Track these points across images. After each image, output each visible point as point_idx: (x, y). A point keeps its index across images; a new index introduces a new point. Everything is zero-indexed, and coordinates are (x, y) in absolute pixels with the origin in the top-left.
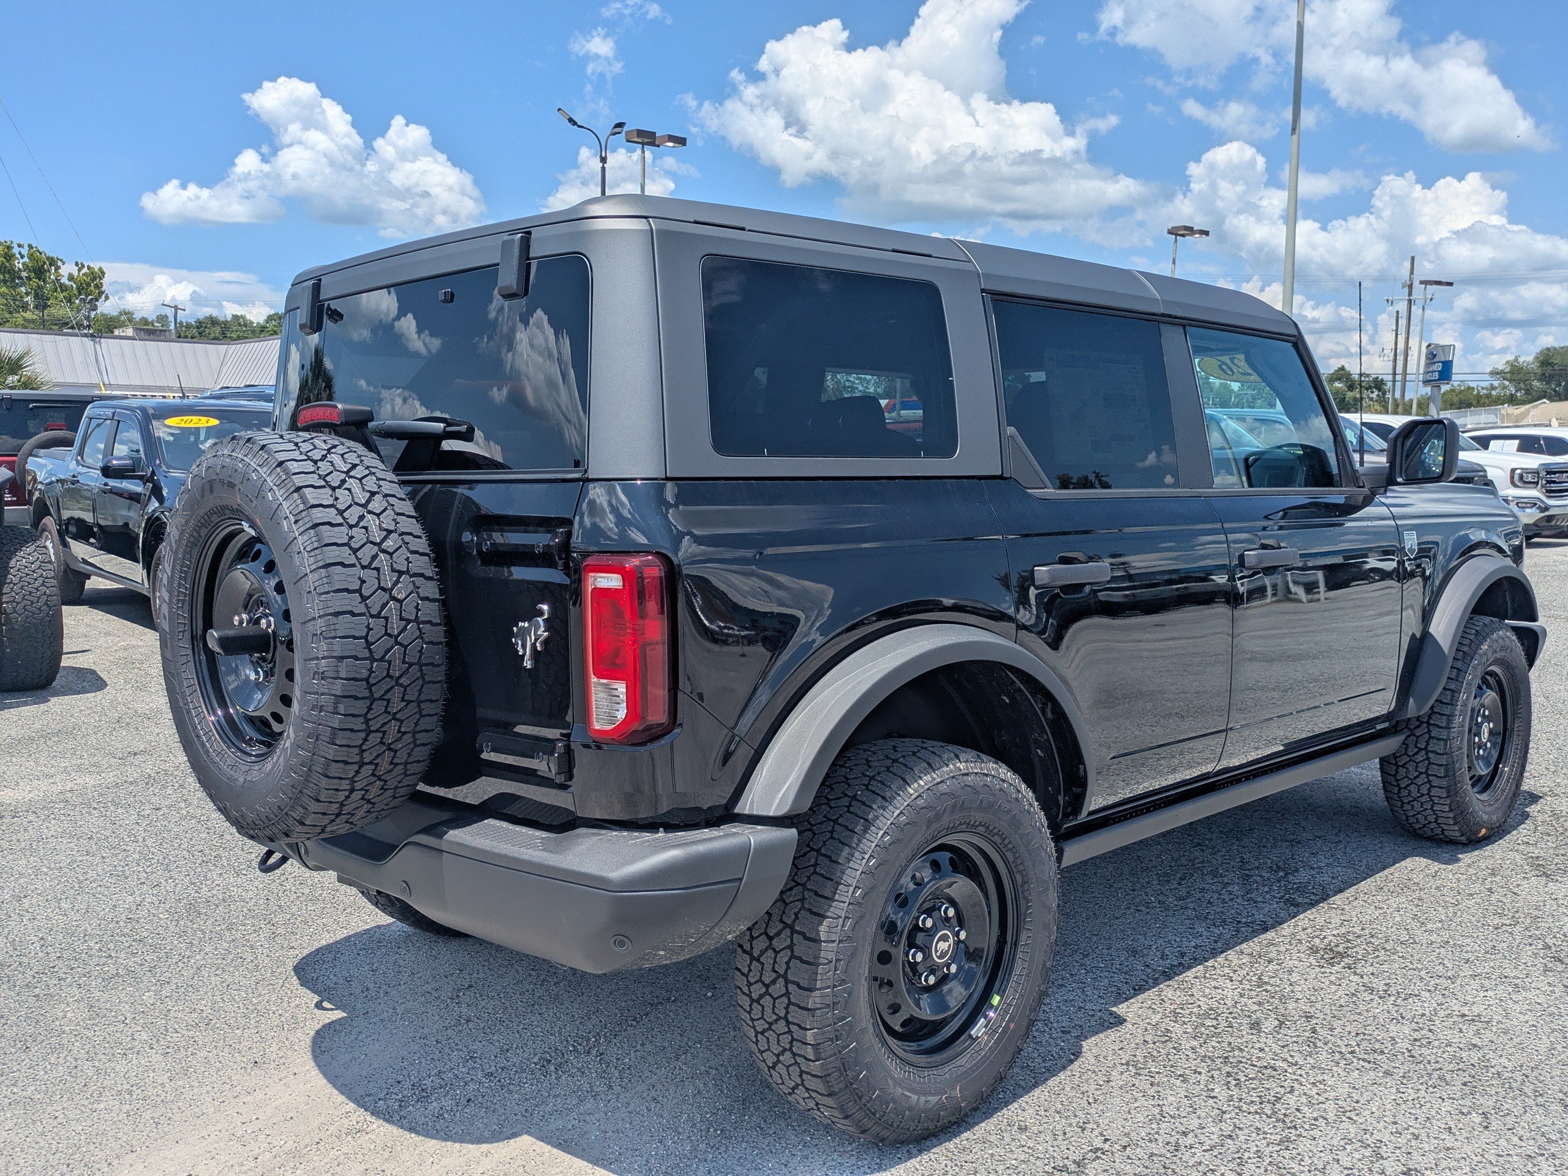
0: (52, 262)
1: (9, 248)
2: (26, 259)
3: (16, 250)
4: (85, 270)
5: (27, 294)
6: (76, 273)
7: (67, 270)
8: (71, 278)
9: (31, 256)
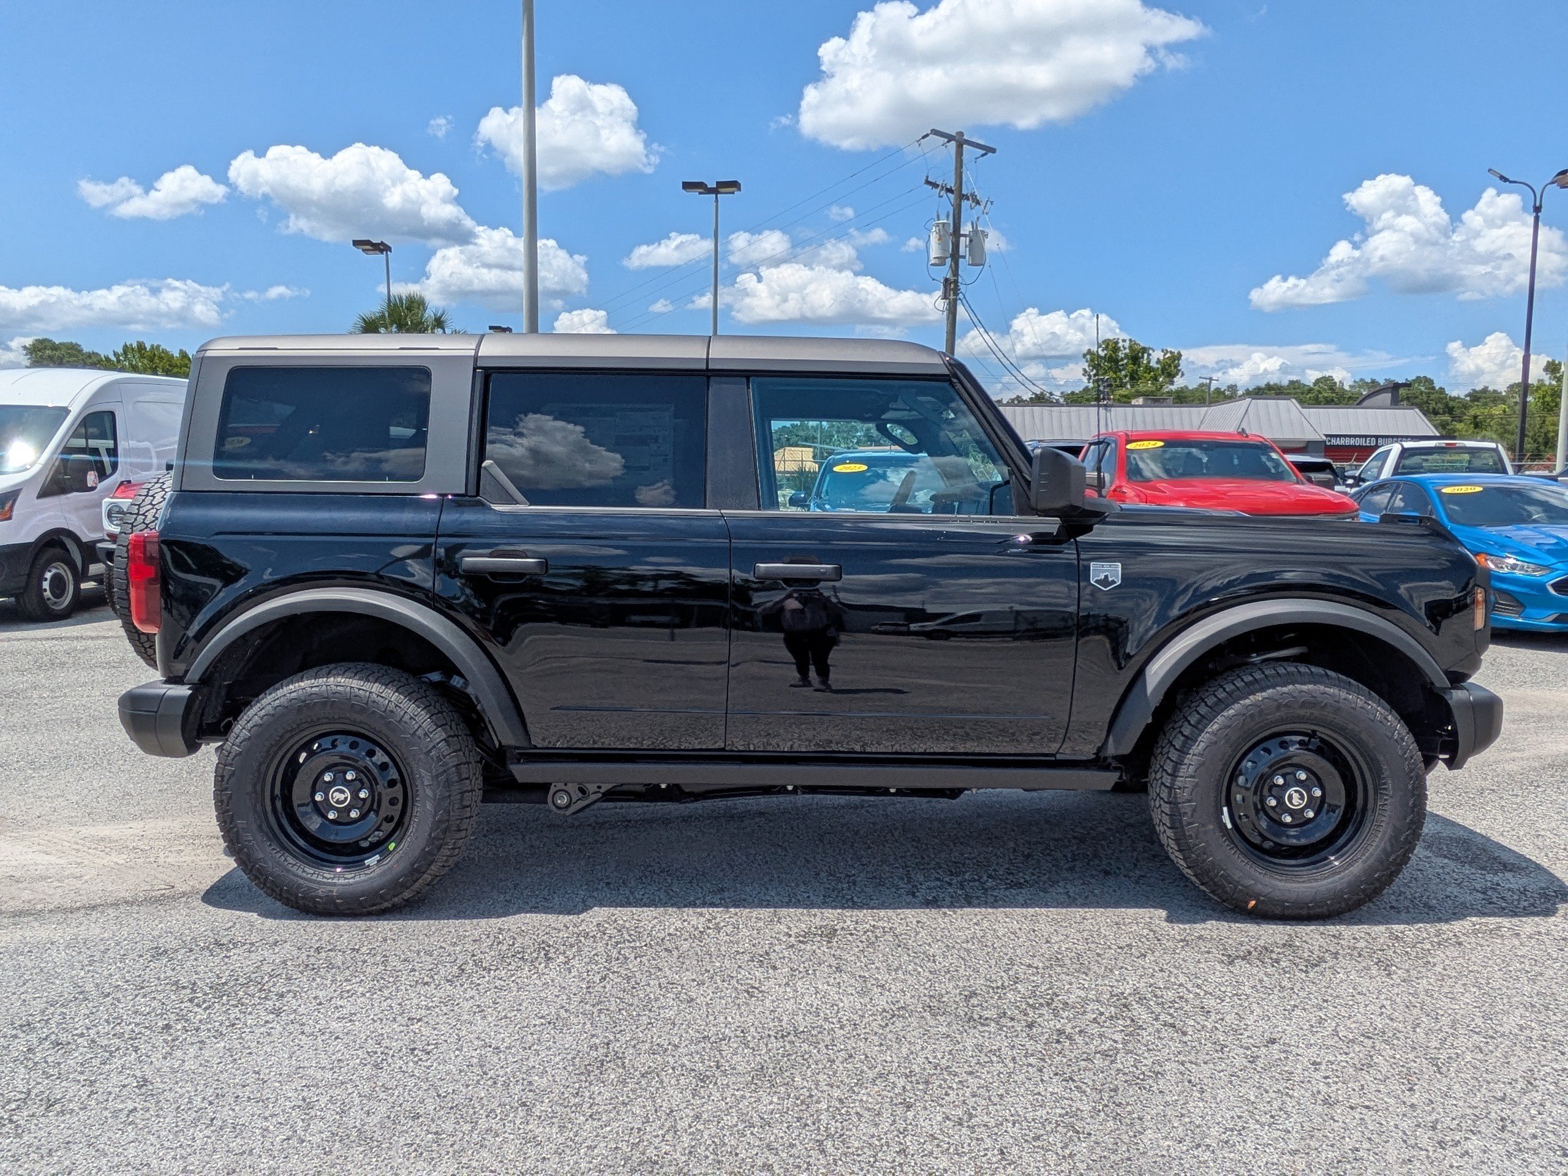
0: (1144, 350)
1: (1117, 343)
2: (1127, 351)
3: (1121, 344)
4: (1169, 355)
5: (1126, 376)
6: (1161, 358)
7: (1157, 356)
8: (1158, 361)
9: (1130, 347)
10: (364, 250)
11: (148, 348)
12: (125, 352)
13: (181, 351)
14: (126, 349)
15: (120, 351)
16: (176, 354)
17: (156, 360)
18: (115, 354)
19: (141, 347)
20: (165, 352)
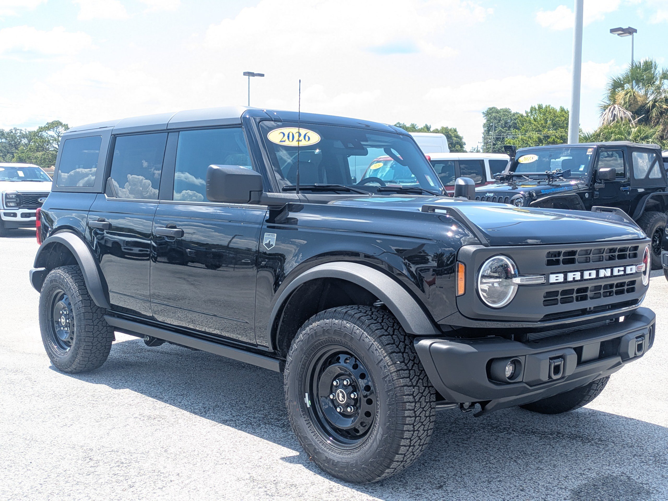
10: (619, 34)
11: (544, 106)
12: (531, 112)
13: (561, 107)
14: (533, 109)
15: (529, 110)
16: (558, 109)
17: (547, 114)
18: (526, 112)
19: (540, 107)
20: (553, 109)
